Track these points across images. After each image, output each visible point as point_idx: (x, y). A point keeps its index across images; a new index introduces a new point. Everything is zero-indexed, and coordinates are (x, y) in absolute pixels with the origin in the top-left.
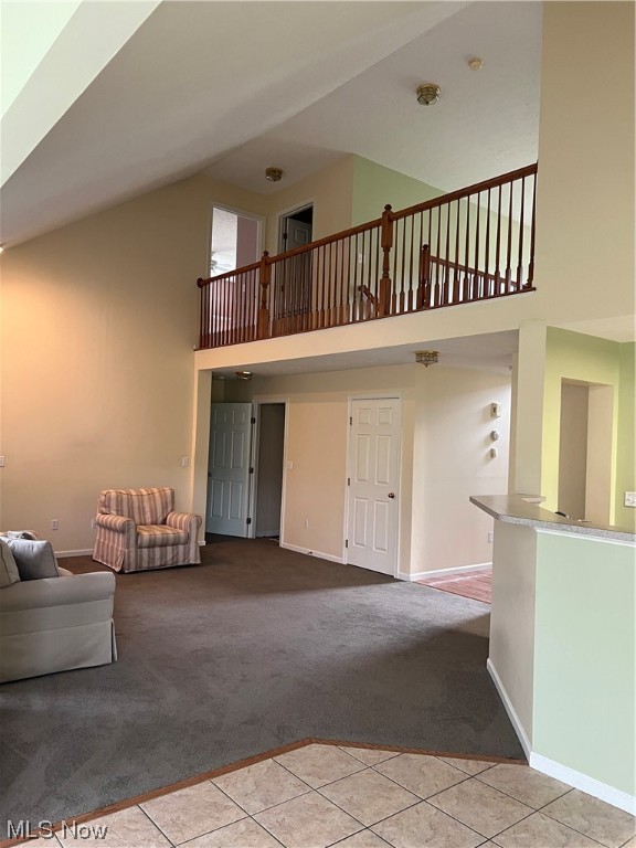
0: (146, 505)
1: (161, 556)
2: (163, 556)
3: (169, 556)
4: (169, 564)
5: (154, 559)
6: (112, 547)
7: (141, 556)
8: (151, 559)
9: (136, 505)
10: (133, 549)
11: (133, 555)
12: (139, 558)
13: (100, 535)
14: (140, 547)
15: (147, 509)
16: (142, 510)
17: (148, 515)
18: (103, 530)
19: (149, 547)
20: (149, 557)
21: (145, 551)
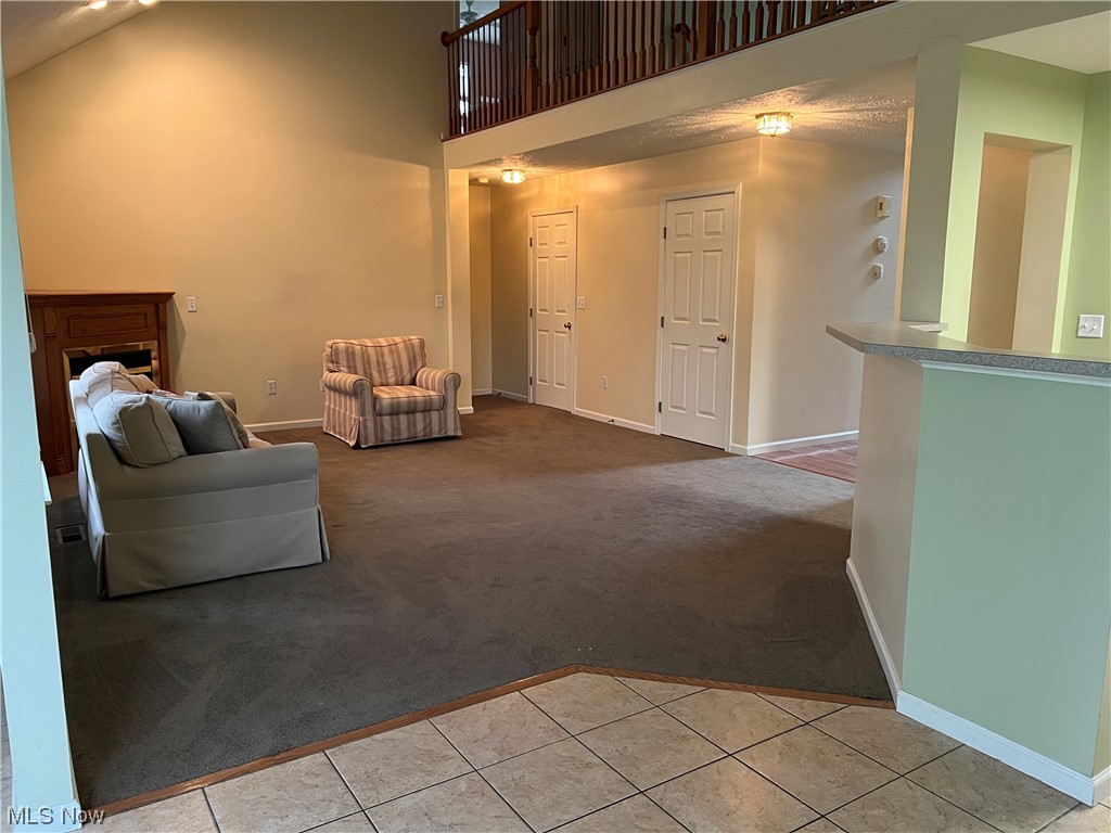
0: (388, 359)
1: (409, 425)
2: (412, 425)
3: (420, 426)
4: (420, 435)
5: (399, 430)
6: (345, 415)
7: (382, 425)
8: (396, 429)
9: (373, 359)
10: (369, 417)
11: (370, 425)
12: (379, 428)
13: (330, 400)
14: (380, 415)
15: (389, 365)
16: (381, 366)
17: (391, 373)
18: (332, 393)
19: (391, 414)
20: (393, 428)
21: (386, 419)
